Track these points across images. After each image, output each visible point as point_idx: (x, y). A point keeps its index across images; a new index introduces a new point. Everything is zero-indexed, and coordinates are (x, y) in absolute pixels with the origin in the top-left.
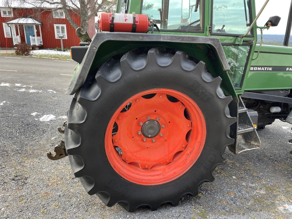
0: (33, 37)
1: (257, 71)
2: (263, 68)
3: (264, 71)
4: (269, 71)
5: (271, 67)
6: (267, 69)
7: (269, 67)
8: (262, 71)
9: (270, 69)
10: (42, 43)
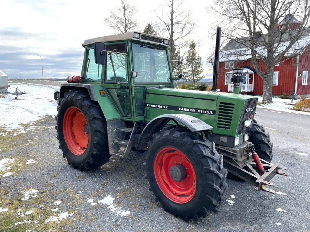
0: (244, 85)
1: (158, 108)
2: (161, 106)
3: (162, 108)
4: (165, 109)
5: (167, 106)
6: (164, 107)
7: (166, 106)
8: (161, 108)
9: (167, 107)
10: (253, 90)
